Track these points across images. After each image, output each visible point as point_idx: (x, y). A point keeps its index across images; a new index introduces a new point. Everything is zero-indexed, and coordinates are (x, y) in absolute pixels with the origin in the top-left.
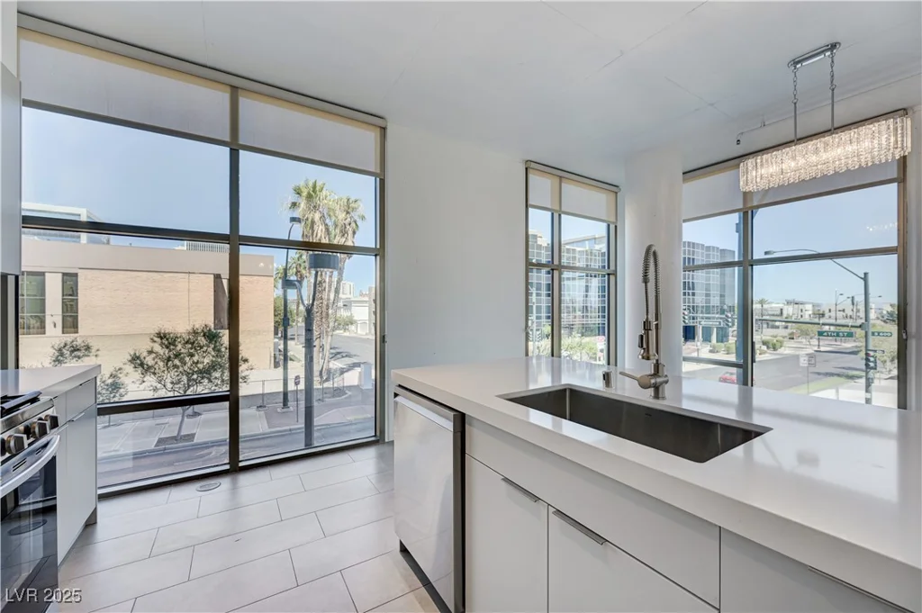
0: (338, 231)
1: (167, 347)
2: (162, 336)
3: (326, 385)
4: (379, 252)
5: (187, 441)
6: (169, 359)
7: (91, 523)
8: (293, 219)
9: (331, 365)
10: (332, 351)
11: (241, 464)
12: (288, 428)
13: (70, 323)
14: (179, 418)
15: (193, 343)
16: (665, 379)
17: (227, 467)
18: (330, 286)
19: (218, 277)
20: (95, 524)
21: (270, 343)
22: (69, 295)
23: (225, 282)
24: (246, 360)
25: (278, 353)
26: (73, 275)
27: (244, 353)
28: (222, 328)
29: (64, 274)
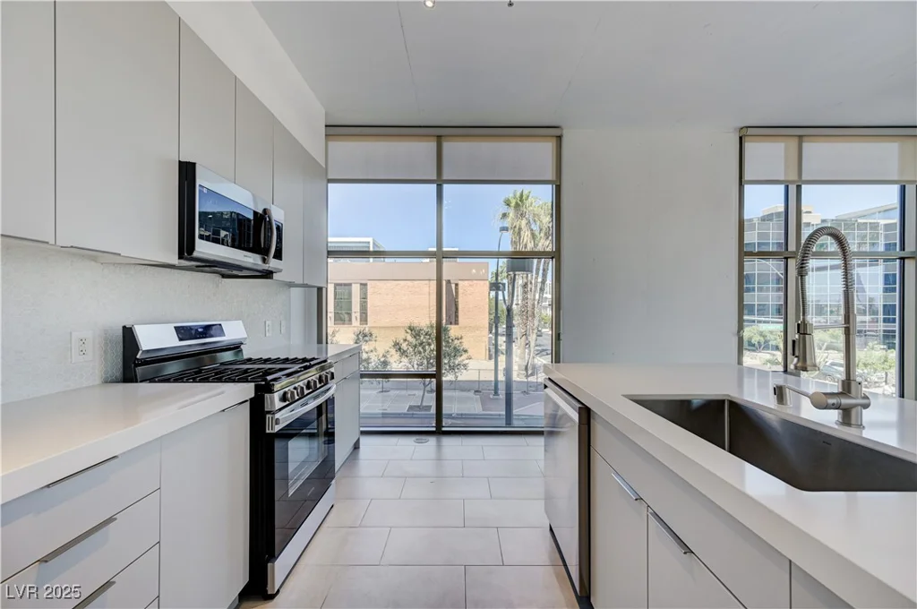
0: (542, 235)
1: (415, 337)
2: (411, 329)
3: (531, 379)
4: (556, 255)
5: (426, 410)
6: (415, 346)
7: (356, 447)
8: (504, 229)
9: (536, 361)
10: (537, 348)
11: (444, 429)
12: (498, 413)
13: (364, 319)
14: (421, 393)
15: (430, 335)
16: (865, 401)
17: (434, 429)
18: (536, 286)
19: (449, 282)
20: (359, 448)
21: (485, 337)
22: (364, 298)
23: (453, 286)
24: (466, 351)
25: (492, 347)
26: (365, 285)
27: (465, 346)
28: (451, 324)
29: (361, 284)
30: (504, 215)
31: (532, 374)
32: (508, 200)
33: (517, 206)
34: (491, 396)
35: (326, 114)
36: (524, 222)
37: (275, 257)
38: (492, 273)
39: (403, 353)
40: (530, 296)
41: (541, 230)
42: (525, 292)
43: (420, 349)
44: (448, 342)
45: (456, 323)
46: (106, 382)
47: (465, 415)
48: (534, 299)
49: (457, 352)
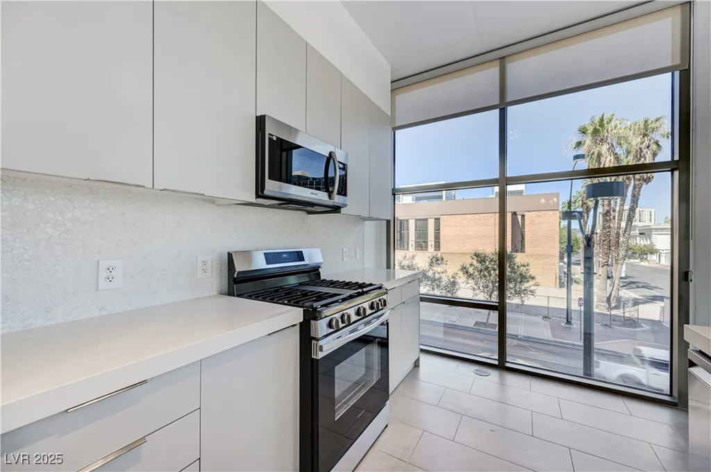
1: (480, 263)
3: (615, 313)
4: (678, 165)
5: (492, 327)
7: (417, 364)
8: (577, 157)
11: (508, 365)
12: (571, 342)
15: (495, 262)
17: (496, 363)
19: (514, 214)
20: (419, 366)
21: (555, 266)
22: (437, 229)
23: (519, 217)
24: (533, 278)
25: (562, 275)
26: (439, 219)
27: (532, 272)
28: (517, 251)
29: (435, 219)
30: (579, 144)
31: (616, 307)
32: (584, 128)
33: (596, 132)
34: (563, 324)
35: (392, 69)
36: (605, 148)
37: (339, 193)
38: (563, 204)
39: (470, 276)
40: (614, 224)
41: (628, 153)
42: (605, 221)
43: (486, 273)
44: (513, 268)
45: (522, 251)
46: (221, 294)
47: (533, 338)
48: (619, 228)
49: (524, 278)
